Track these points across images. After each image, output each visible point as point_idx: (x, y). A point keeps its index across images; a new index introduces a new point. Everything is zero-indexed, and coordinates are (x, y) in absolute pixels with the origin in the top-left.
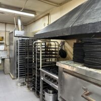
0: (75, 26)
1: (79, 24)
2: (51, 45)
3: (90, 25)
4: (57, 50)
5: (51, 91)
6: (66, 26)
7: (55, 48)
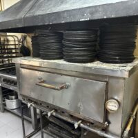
0: (27, 18)
1: (31, 14)
2: (8, 41)
3: (40, 17)
4: (17, 47)
5: (13, 97)
6: (18, 17)
7: (15, 45)
